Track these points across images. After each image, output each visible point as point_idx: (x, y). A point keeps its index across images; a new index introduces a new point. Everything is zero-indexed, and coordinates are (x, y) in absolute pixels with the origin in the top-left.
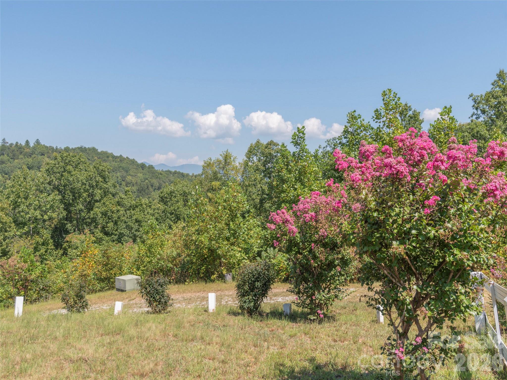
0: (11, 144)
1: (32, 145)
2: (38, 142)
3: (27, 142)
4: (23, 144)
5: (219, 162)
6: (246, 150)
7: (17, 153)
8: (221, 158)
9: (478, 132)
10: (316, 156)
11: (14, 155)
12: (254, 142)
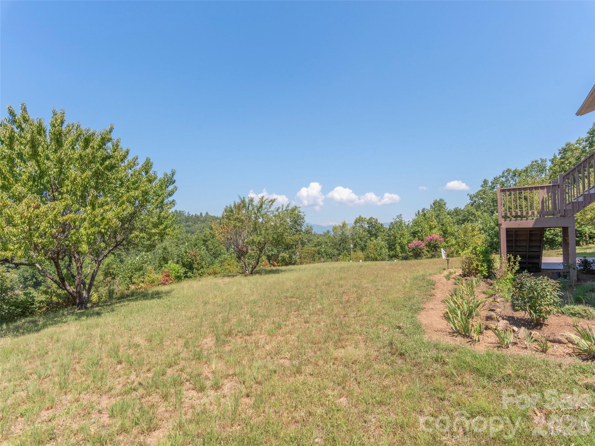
0: (192, 215)
1: (204, 215)
2: (207, 213)
3: (201, 214)
4: (199, 214)
5: (340, 226)
6: (354, 221)
7: (196, 220)
8: (341, 225)
9: (471, 212)
10: (407, 226)
11: (195, 222)
12: (358, 217)
